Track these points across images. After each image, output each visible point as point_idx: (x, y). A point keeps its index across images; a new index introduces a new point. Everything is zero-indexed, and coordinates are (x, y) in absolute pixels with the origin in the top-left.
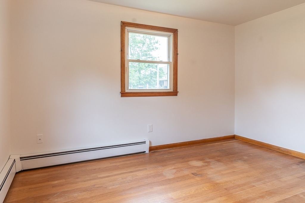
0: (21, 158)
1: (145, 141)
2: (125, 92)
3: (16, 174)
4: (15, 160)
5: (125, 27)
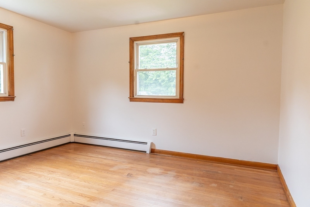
0: (74, 135)
2: (133, 98)
3: (70, 143)
4: (70, 135)
5: (133, 42)
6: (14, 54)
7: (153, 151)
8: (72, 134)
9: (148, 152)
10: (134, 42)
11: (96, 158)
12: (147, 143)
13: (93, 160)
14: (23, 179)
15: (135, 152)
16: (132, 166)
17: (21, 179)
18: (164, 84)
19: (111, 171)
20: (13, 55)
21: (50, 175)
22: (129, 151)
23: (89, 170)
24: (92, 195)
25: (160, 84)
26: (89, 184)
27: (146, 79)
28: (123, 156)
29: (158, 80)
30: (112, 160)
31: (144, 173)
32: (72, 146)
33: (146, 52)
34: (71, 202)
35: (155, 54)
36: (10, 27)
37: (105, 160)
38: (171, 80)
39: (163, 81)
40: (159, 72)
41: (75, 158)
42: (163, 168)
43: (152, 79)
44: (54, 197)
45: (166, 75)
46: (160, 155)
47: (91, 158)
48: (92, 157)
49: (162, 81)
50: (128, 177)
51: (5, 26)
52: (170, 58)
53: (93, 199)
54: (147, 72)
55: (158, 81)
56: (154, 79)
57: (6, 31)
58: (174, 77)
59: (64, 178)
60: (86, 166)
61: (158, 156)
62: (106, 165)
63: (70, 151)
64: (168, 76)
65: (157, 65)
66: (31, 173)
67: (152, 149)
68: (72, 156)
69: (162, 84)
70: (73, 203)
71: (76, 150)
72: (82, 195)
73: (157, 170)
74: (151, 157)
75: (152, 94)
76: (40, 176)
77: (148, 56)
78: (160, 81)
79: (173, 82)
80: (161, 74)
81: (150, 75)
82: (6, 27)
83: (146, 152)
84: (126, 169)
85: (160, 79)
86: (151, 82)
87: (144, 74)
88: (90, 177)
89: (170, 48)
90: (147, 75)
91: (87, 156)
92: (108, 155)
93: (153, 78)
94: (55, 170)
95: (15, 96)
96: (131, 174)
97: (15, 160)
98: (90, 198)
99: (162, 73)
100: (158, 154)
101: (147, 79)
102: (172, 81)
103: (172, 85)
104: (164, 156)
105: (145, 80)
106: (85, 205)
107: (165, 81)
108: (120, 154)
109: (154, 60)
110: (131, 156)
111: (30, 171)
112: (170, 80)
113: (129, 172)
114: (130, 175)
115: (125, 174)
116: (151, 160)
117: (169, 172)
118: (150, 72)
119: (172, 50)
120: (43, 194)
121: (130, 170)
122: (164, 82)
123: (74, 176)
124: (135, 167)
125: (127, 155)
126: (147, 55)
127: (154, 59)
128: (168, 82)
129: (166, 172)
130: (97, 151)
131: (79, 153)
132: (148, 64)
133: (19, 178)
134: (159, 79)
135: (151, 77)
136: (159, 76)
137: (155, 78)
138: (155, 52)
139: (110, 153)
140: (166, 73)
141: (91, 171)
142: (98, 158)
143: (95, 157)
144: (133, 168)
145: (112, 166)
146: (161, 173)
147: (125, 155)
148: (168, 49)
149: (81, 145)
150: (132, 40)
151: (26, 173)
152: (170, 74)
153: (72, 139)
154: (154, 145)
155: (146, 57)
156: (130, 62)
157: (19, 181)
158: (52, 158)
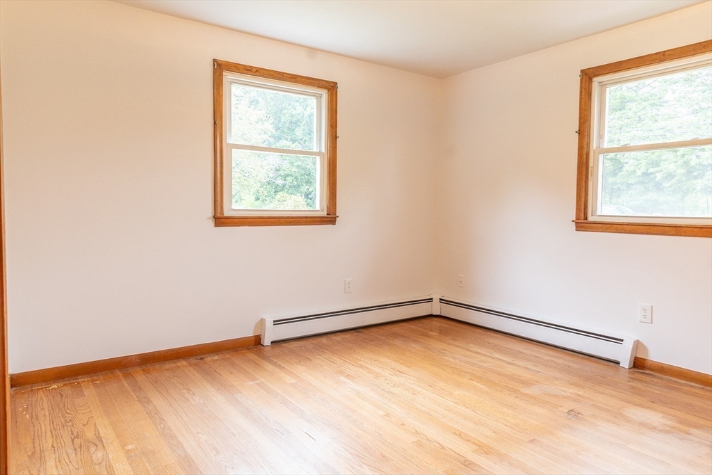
0: (441, 299)
1: (622, 338)
2: (585, 221)
3: (431, 316)
4: (432, 299)
5: (590, 79)
6: (338, 135)
7: (639, 364)
8: (436, 297)
9: (626, 363)
10: (594, 79)
11: (489, 359)
12: (622, 340)
13: (482, 361)
14: (348, 376)
15: (587, 359)
16: (580, 393)
17: (345, 374)
18: (670, 187)
19: (526, 395)
20: (336, 137)
21: (394, 378)
22: (570, 355)
23: (474, 382)
24: (484, 441)
25: (658, 186)
26: (474, 414)
27: (614, 174)
28: (555, 362)
29: (651, 174)
30: (526, 368)
31: (616, 417)
32: (436, 323)
33: (617, 101)
34: (439, 444)
35: (645, 104)
36: (332, 85)
37: (510, 366)
38: (695, 174)
39: (670, 176)
40: (657, 152)
41: (444, 351)
42: (674, 416)
43: (635, 172)
44: (403, 425)
45: (681, 162)
46: (661, 379)
47: (478, 356)
48: (479, 353)
49: (666, 178)
50: (570, 417)
51: (324, 83)
52: (695, 112)
53: (486, 450)
54: (619, 155)
55: (652, 176)
56: (639, 173)
57: (327, 92)
58: (705, 163)
59: (423, 390)
60: (468, 372)
61: (655, 380)
62: (512, 378)
63: (431, 333)
64: (686, 163)
65: (651, 133)
66: (361, 366)
67: (636, 359)
68: (436, 345)
69: (666, 184)
70: (443, 447)
71: (443, 332)
72: (459, 434)
73: (654, 417)
74: (634, 379)
75: (632, 212)
76: (377, 376)
77: (623, 112)
78: (659, 176)
79: (702, 178)
80: (664, 157)
81: (627, 163)
82: (327, 85)
83: (618, 363)
84: (565, 398)
85: (657, 172)
86: (632, 181)
87: (611, 159)
88: (477, 397)
89: (695, 84)
90: (620, 163)
91: (468, 350)
92: (516, 354)
93: (637, 171)
94: (404, 368)
95: (337, 215)
96: (579, 413)
97: (334, 337)
98: (479, 446)
99: (666, 154)
100: (656, 374)
101: (620, 174)
102: (699, 175)
103: (698, 188)
104: (677, 382)
105: (613, 177)
106: (468, 458)
107: (675, 176)
108: (546, 358)
109: (640, 120)
110: (576, 366)
111: (360, 363)
112: (692, 172)
113: (572, 405)
114: (575, 415)
115: (560, 408)
116: (633, 388)
117: (693, 431)
118: (627, 154)
119: (701, 88)
120: (383, 413)
121: (575, 400)
122: (674, 181)
123: (443, 390)
124: (587, 396)
125: (566, 363)
126: (620, 110)
127: (642, 117)
128: (684, 178)
129: (686, 428)
130: (489, 343)
131: (451, 342)
132: (623, 134)
133: (341, 373)
134: (655, 173)
135: (632, 168)
136: (656, 164)
137: (643, 170)
138: (645, 101)
139: (521, 350)
140: (679, 153)
141: (477, 384)
142: (493, 358)
143: (486, 356)
144: (582, 399)
145: (527, 383)
146: (668, 429)
147: (560, 361)
148: (690, 85)
149: (452, 323)
150: (588, 76)
151: (354, 365)
152: (694, 156)
153: (436, 308)
154: (645, 349)
155: (618, 114)
156: (580, 132)
157: (342, 378)
158: (398, 342)
